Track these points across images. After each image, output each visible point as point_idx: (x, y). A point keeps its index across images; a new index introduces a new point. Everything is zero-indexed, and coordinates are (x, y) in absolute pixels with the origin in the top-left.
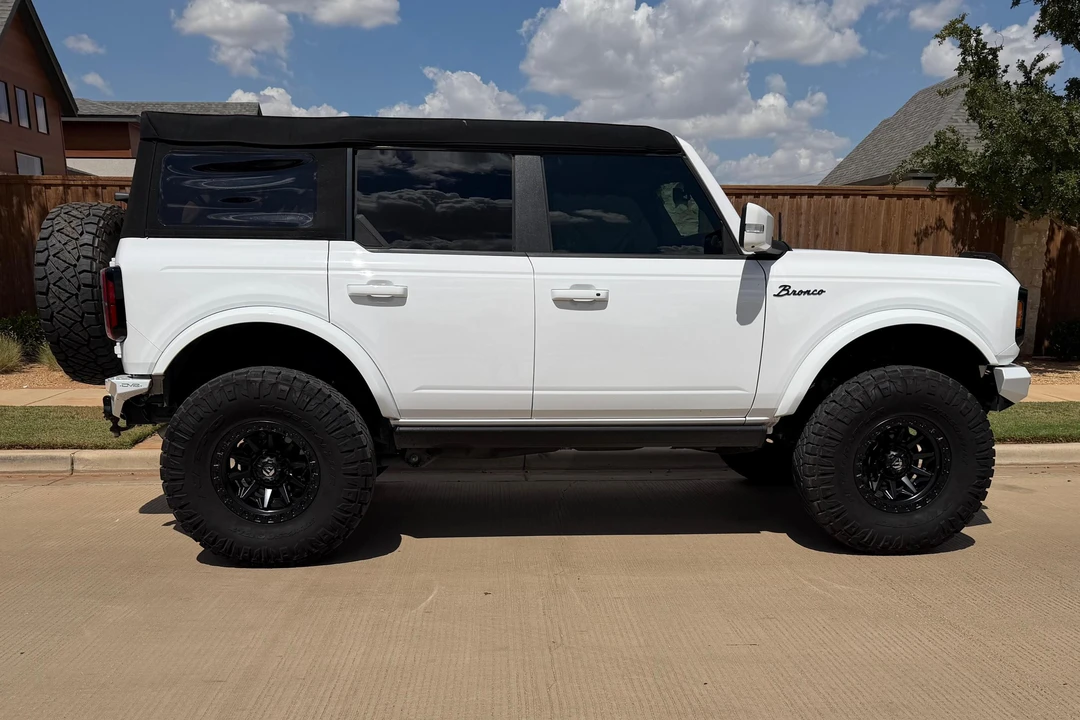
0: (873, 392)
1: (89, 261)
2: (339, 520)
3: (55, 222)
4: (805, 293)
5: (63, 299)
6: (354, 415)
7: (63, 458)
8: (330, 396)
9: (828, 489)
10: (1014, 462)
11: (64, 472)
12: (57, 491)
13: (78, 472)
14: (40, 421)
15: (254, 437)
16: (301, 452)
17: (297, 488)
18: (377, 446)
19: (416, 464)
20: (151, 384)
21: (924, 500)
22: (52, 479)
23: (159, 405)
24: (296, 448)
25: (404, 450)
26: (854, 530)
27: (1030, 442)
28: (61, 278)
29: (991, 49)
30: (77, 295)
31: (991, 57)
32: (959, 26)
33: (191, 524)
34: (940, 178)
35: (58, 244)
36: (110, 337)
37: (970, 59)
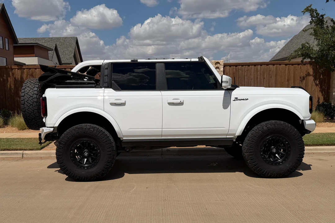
0: (265, 128)
1: (36, 95)
2: (105, 168)
3: (27, 84)
4: (242, 100)
5: (29, 106)
6: (111, 138)
7: (20, 153)
8: (104, 132)
9: (252, 157)
10: (325, 152)
11: (20, 157)
12: (19, 163)
13: (25, 157)
14: (12, 142)
15: (82, 144)
16: (95, 148)
17: (94, 158)
18: (117, 147)
19: (128, 152)
20: (54, 129)
21: (283, 161)
22: (17, 159)
23: (55, 135)
24: (94, 147)
25: (124, 147)
26: (260, 170)
27: (331, 145)
28: (28, 100)
29: (321, 15)
30: (32, 105)
31: (321, 18)
32: (310, 8)
33: (63, 168)
34: (305, 58)
35: (27, 91)
36: (42, 116)
37: (314, 19)
